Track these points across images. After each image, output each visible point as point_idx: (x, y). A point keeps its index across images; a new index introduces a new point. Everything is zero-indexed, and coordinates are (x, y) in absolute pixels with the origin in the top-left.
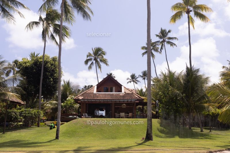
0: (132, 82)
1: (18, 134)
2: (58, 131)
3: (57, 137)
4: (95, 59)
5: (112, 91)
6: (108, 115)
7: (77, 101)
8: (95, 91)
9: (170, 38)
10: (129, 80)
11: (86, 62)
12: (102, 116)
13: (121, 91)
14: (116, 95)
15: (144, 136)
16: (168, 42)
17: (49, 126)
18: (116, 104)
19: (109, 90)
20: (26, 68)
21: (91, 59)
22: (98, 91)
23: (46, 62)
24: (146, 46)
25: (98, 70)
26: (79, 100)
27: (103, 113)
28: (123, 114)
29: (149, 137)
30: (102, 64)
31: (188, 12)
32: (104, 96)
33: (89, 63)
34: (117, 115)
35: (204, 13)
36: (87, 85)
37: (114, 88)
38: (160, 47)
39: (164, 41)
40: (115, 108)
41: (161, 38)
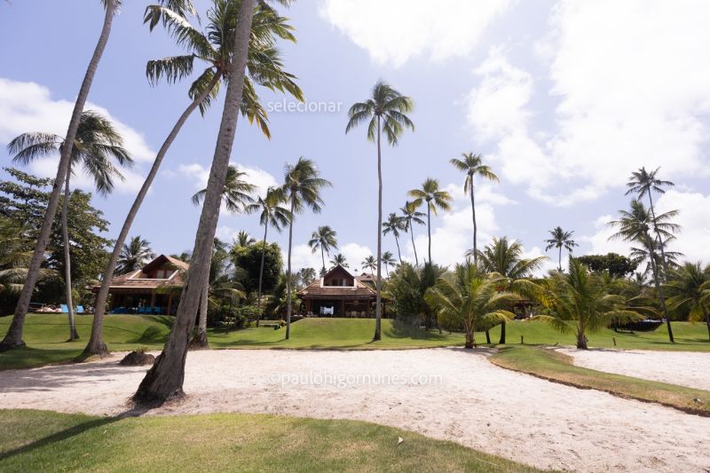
0: (369, 267)
1: (242, 334)
2: (288, 330)
3: (287, 338)
4: (321, 240)
5: (341, 285)
6: (336, 314)
7: (300, 296)
8: (322, 285)
9: (418, 214)
10: (365, 265)
11: (311, 243)
12: (328, 315)
13: (353, 285)
14: (347, 290)
15: (374, 336)
16: (416, 219)
17: (273, 326)
18: (346, 301)
19: (339, 282)
20: (244, 258)
21: (316, 241)
22: (325, 284)
23: (266, 252)
24: (389, 222)
25: (325, 253)
26: (302, 295)
27: (331, 310)
28: (354, 313)
29: (377, 337)
30: (330, 247)
31: (428, 199)
32: (333, 290)
33: (314, 245)
34: (348, 314)
35: (444, 200)
36: (306, 268)
37: (344, 282)
38: (405, 223)
39: (410, 217)
40: (345, 305)
41: (406, 213)
